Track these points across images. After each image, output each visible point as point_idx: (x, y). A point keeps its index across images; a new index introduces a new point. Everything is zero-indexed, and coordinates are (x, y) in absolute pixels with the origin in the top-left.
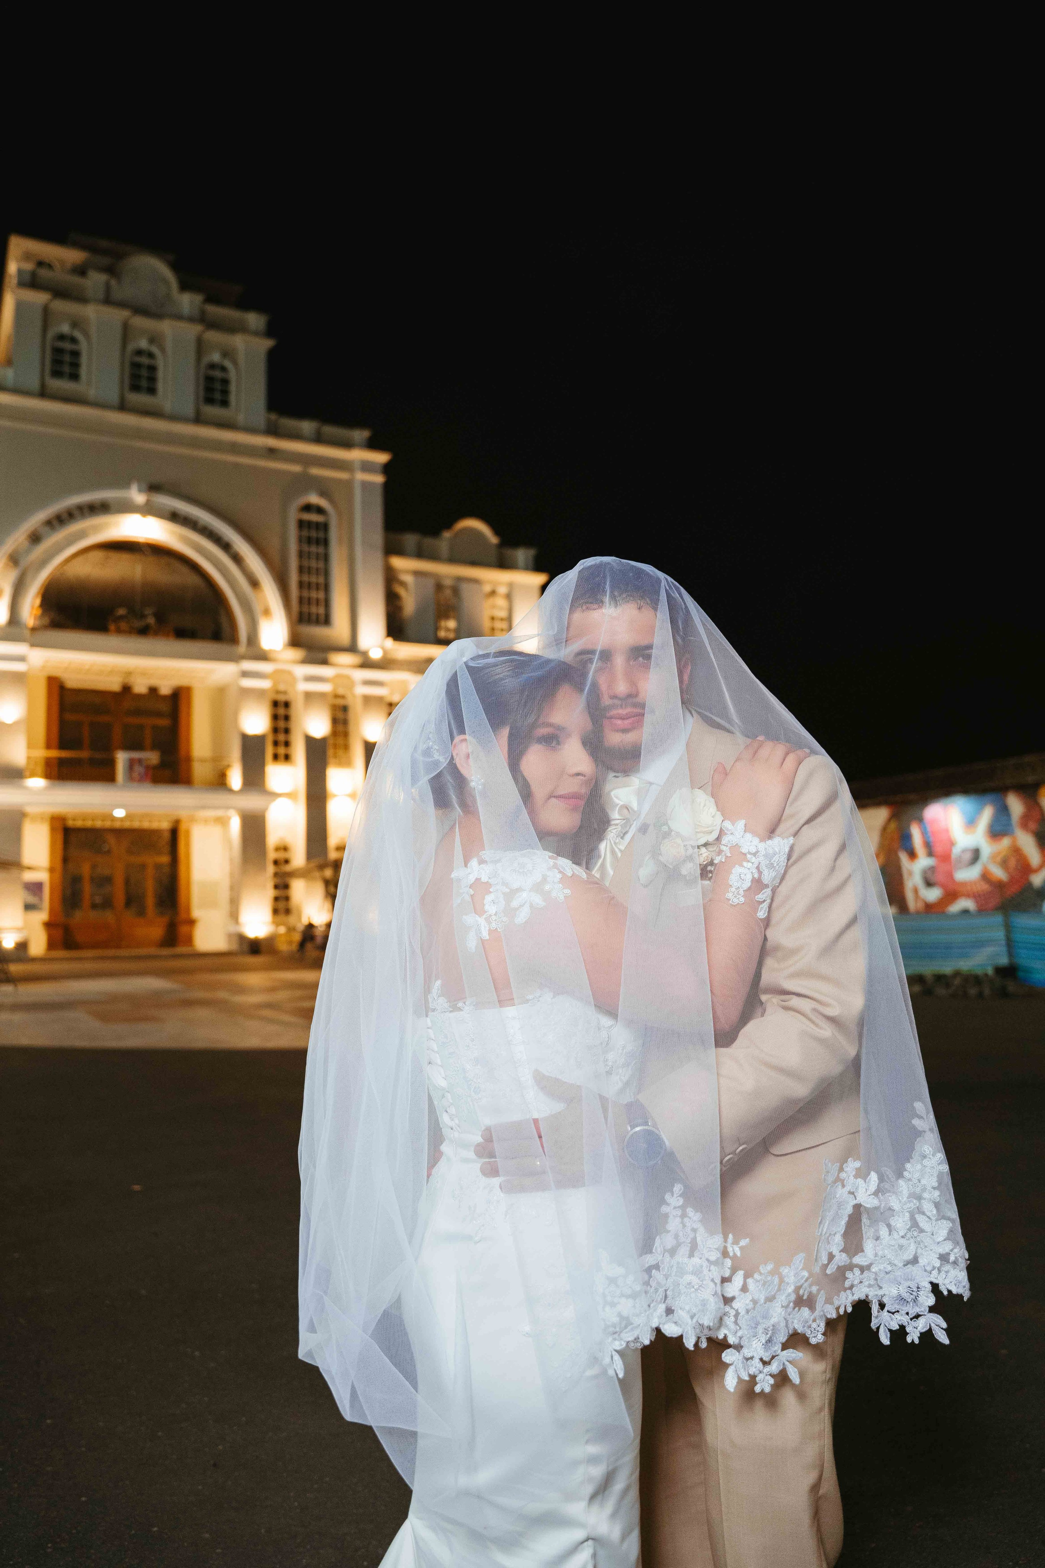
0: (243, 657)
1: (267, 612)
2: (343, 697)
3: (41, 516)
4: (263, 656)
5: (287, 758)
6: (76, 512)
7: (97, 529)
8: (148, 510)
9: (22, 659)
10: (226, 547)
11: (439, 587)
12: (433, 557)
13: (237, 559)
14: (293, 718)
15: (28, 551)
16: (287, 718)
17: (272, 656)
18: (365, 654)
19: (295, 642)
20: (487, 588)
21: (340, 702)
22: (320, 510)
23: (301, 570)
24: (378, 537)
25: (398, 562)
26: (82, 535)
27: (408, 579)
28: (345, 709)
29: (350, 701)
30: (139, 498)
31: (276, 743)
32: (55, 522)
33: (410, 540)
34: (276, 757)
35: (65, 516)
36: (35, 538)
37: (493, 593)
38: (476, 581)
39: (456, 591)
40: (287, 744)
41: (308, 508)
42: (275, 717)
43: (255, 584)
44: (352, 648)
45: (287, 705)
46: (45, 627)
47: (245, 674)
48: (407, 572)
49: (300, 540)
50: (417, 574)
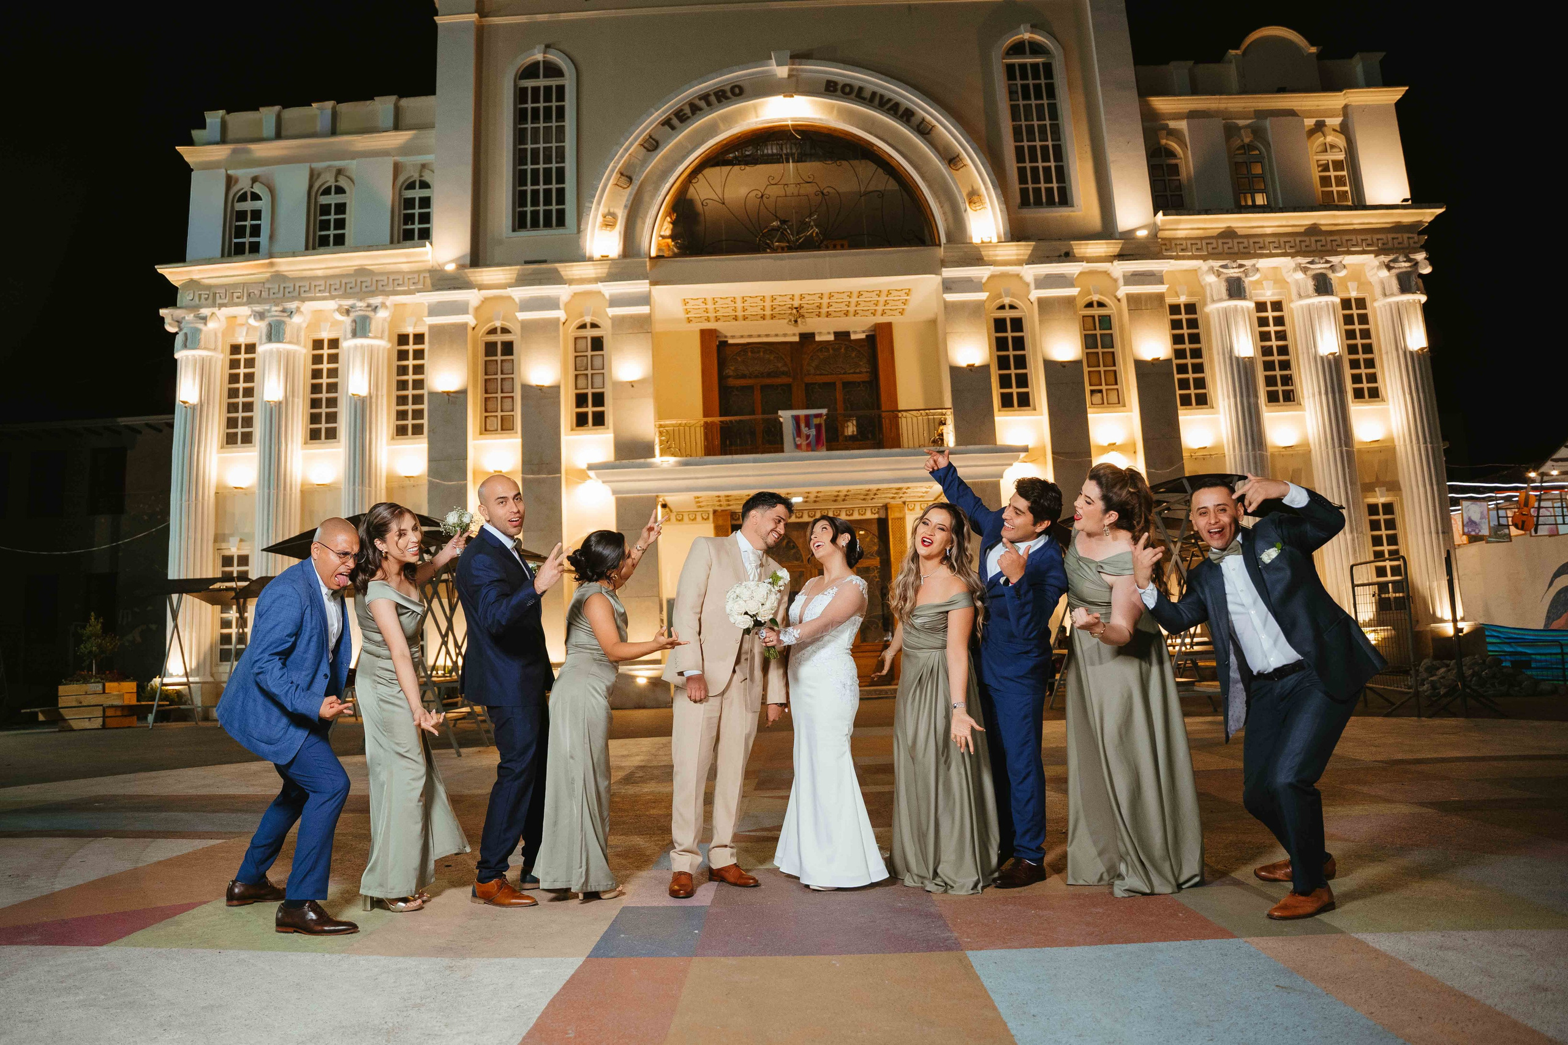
0: (944, 264)
1: (973, 196)
2: (1101, 305)
3: (658, 115)
4: (975, 257)
5: (1025, 401)
6: (702, 104)
7: (728, 120)
8: (795, 86)
9: (645, 300)
10: (906, 116)
11: (1231, 131)
12: (1217, 89)
13: (924, 130)
14: (1028, 343)
15: (644, 162)
16: (1019, 343)
17: (986, 254)
18: (1128, 236)
19: (1016, 233)
20: (1310, 122)
21: (1097, 312)
22: (1036, 49)
23: (1017, 133)
24: (1127, 72)
25: (1162, 104)
26: (713, 129)
27: (1182, 125)
28: (1106, 322)
29: (1111, 310)
30: (782, 72)
31: (1005, 382)
32: (675, 121)
33: (1178, 70)
34: (1007, 402)
35: (687, 110)
36: (652, 145)
37: (1320, 127)
38: (1292, 113)
39: (1258, 132)
40: (1023, 381)
41: (1018, 49)
42: (1001, 344)
43: (952, 160)
44: (1107, 230)
45: (1017, 324)
46: (675, 256)
47: (948, 286)
48: (1177, 117)
49: (1012, 93)
50: (1192, 115)
